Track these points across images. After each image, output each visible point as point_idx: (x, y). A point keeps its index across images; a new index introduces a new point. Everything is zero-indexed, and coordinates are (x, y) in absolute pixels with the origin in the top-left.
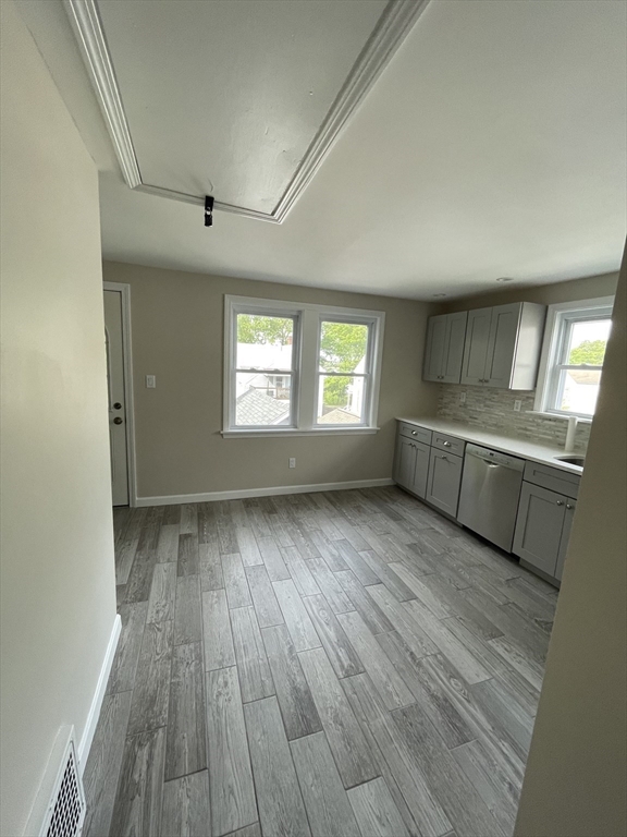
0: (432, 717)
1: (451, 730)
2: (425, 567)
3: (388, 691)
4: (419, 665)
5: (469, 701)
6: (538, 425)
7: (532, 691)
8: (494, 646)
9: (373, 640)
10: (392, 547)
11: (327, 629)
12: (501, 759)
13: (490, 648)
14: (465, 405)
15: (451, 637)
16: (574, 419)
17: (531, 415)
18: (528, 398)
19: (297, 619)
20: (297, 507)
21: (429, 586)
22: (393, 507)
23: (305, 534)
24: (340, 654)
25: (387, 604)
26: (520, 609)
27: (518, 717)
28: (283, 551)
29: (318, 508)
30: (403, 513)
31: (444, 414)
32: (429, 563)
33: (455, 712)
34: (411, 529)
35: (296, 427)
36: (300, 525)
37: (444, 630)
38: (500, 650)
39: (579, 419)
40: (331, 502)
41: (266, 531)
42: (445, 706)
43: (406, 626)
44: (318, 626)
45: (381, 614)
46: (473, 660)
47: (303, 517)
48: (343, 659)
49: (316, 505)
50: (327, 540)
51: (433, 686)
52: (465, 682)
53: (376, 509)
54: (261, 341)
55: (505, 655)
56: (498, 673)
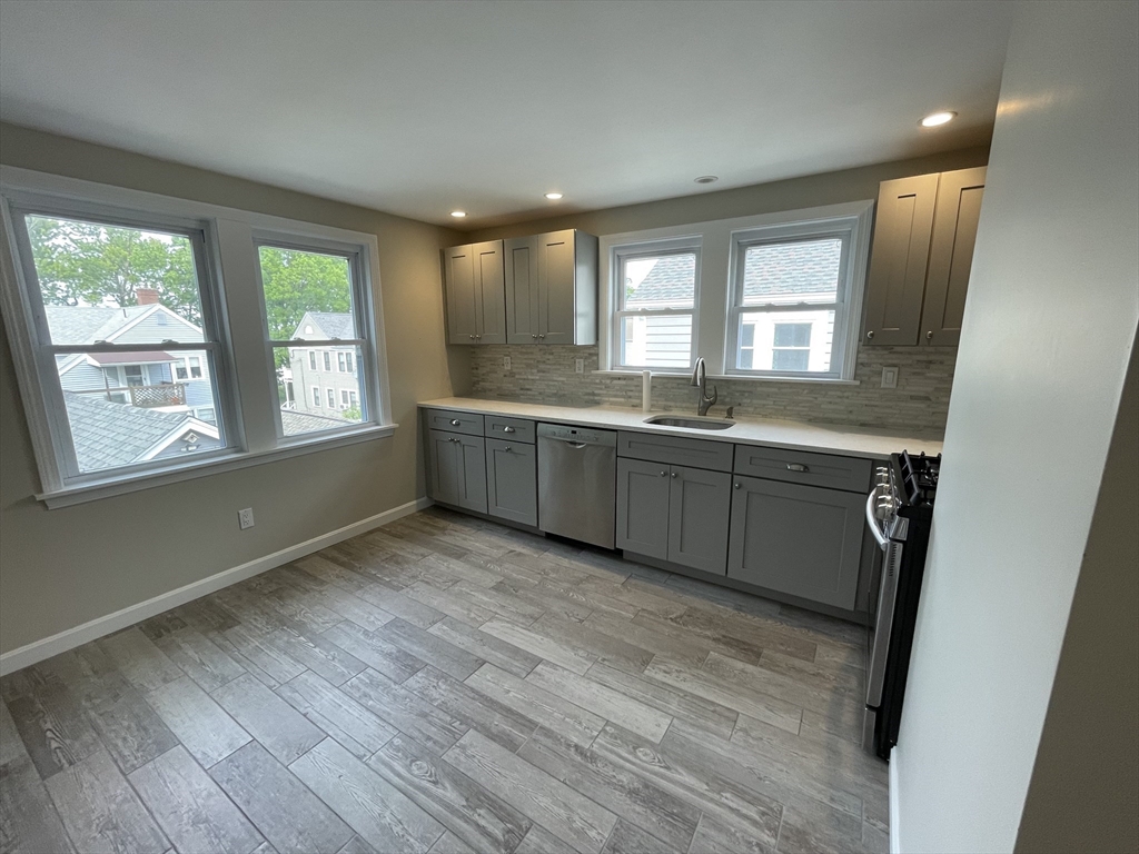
0: (645, 825)
1: (673, 826)
2: (530, 609)
3: (577, 832)
4: (593, 758)
5: (668, 768)
6: (607, 387)
7: (712, 708)
8: (652, 674)
9: (519, 763)
10: (474, 600)
11: (439, 791)
12: (734, 819)
13: (650, 681)
14: (512, 374)
15: (607, 693)
16: (649, 374)
17: (597, 375)
18: (590, 354)
19: (377, 809)
20: (279, 594)
21: (547, 635)
22: (446, 539)
23: (316, 639)
24: (482, 822)
25: (508, 692)
26: (652, 613)
27: (719, 750)
28: (287, 693)
29: (322, 583)
30: (466, 544)
31: (484, 390)
32: (531, 602)
33: (664, 794)
34: (487, 562)
35: (241, 451)
36: (301, 628)
37: (595, 687)
38: (660, 677)
39: (652, 374)
40: (342, 564)
41: (230, 667)
42: (651, 796)
43: (548, 708)
44: (422, 798)
45: (508, 712)
46: (644, 708)
47: (298, 608)
48: (490, 828)
49: (315, 579)
50: (366, 633)
51: (624, 778)
52: (652, 745)
53: (423, 550)
54: (64, 300)
55: (669, 680)
56: (674, 707)
